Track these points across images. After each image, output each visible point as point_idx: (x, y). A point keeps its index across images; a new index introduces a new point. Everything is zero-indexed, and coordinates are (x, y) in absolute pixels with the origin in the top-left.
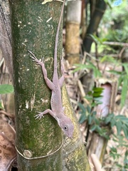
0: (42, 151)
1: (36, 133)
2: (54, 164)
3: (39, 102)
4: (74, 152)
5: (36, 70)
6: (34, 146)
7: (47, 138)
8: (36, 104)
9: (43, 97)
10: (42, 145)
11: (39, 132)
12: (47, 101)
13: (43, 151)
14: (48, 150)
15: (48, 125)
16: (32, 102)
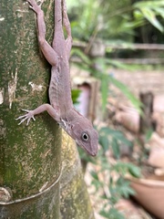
0: (31, 186)
1: (18, 151)
2: (50, 208)
3: (24, 88)
4: (71, 183)
5: (20, 20)
6: (14, 178)
7: (39, 160)
8: (19, 93)
9: (33, 78)
10: (31, 174)
11: (25, 149)
12: (40, 87)
13: (33, 186)
14: (42, 183)
15: (42, 135)
16: (12, 90)
